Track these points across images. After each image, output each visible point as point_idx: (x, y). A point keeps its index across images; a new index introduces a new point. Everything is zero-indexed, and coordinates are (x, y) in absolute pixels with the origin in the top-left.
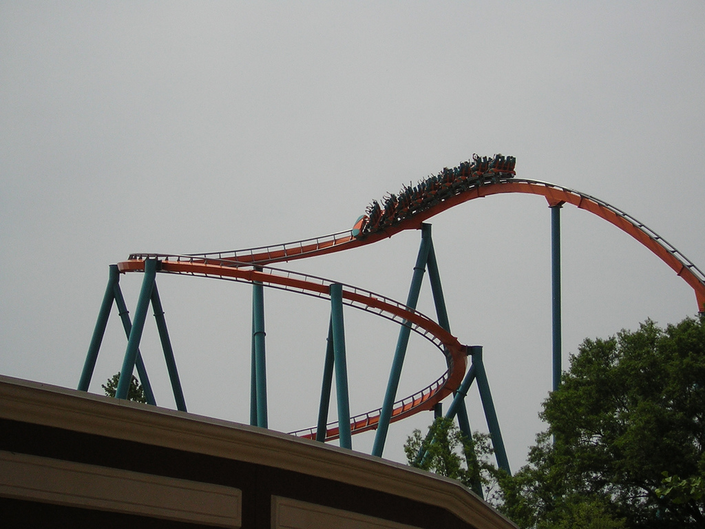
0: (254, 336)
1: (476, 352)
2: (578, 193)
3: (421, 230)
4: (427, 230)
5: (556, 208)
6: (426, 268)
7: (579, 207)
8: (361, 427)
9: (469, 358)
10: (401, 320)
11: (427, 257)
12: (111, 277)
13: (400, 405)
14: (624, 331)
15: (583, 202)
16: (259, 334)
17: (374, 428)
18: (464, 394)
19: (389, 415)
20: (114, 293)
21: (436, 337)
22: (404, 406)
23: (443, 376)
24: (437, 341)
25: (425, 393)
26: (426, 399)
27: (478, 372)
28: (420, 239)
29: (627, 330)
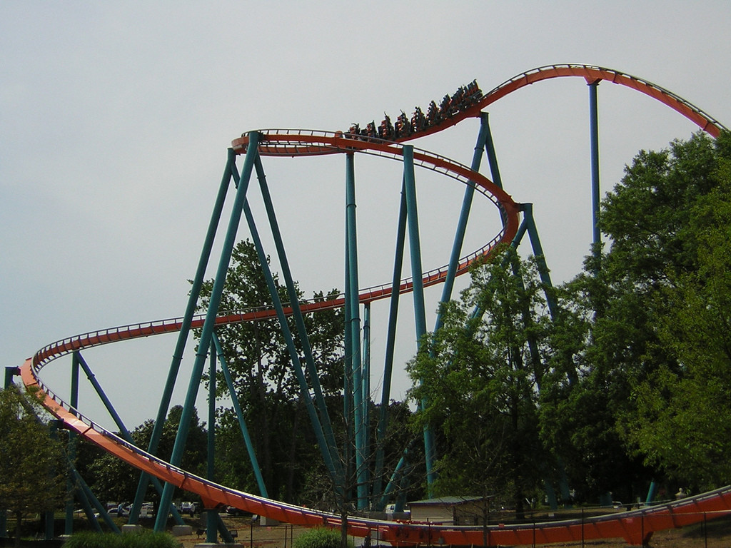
0: (347, 207)
1: (527, 208)
2: (612, 71)
3: (480, 119)
4: (484, 117)
5: (593, 85)
6: (485, 148)
7: (614, 82)
8: (432, 281)
9: (522, 214)
10: (466, 180)
11: (485, 140)
12: (229, 157)
13: (465, 260)
14: (677, 141)
15: (617, 77)
16: (351, 206)
17: (443, 280)
18: (517, 243)
19: (455, 269)
20: (231, 170)
21: (493, 195)
22: (468, 261)
23: (500, 234)
24: (495, 199)
25: (485, 249)
26: (486, 254)
27: (530, 225)
28: (480, 125)
29: (680, 140)
